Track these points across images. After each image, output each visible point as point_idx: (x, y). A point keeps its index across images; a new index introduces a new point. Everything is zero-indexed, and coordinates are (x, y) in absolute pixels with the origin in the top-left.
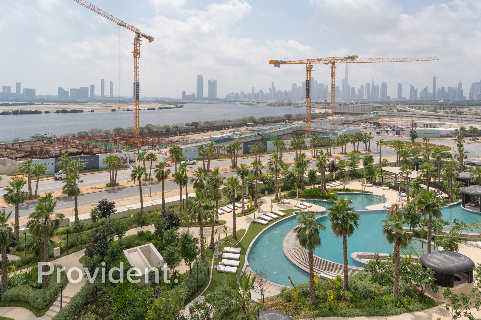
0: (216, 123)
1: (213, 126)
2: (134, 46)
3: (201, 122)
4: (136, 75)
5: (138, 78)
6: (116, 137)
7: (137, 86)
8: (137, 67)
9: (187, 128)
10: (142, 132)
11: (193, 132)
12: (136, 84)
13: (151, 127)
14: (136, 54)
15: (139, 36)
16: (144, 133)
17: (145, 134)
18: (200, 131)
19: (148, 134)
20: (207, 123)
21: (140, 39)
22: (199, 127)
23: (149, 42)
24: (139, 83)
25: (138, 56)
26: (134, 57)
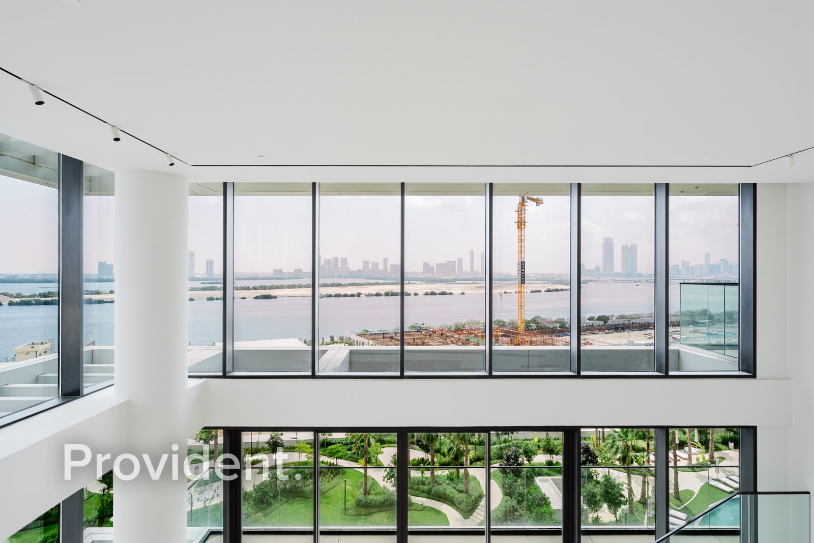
0: (639, 318)
1: (633, 323)
2: (518, 214)
3: (613, 316)
4: (521, 251)
5: (523, 255)
6: (497, 332)
7: (522, 266)
8: (521, 241)
9: (591, 324)
10: (528, 326)
11: (600, 330)
12: (520, 264)
13: (540, 321)
14: (521, 224)
15: (523, 200)
16: (530, 328)
17: (532, 329)
18: (612, 329)
19: (535, 329)
20: (622, 317)
21: (526, 204)
22: (610, 322)
23: (537, 205)
24: (524, 262)
25: (523, 227)
26: (518, 228)
